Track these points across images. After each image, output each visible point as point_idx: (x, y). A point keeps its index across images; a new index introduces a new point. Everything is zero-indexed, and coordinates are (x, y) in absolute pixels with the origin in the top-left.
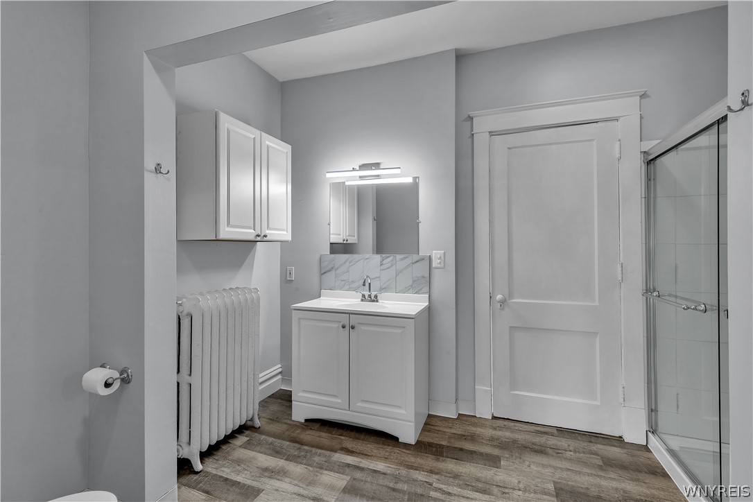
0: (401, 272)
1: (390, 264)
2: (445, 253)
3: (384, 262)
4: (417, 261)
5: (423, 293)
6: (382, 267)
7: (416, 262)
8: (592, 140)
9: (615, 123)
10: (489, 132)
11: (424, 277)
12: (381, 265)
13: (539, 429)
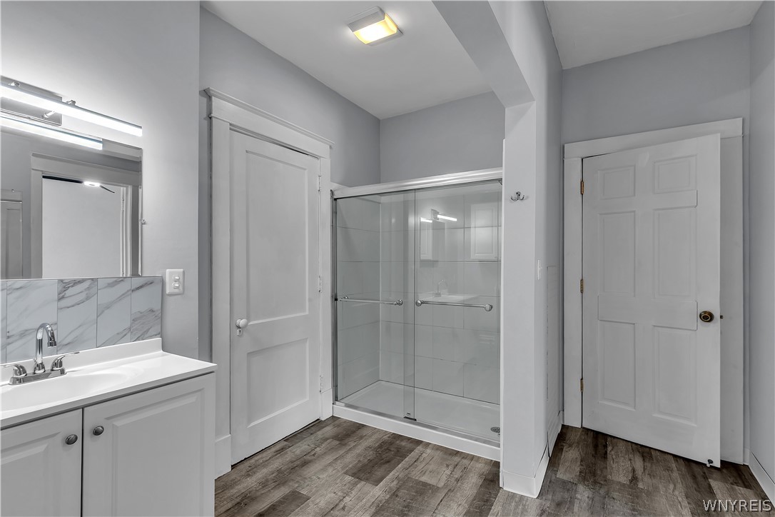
0: (108, 308)
1: (83, 296)
2: (184, 272)
3: (68, 293)
4: (141, 287)
5: (151, 337)
6: (64, 303)
7: (138, 288)
8: (305, 169)
9: (316, 160)
10: (231, 124)
11: (152, 311)
12: (60, 299)
13: (274, 449)
